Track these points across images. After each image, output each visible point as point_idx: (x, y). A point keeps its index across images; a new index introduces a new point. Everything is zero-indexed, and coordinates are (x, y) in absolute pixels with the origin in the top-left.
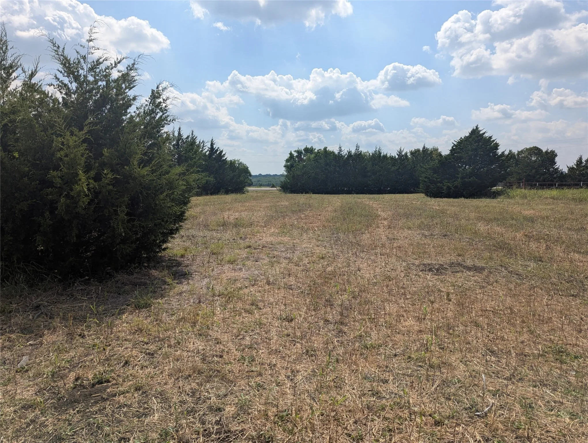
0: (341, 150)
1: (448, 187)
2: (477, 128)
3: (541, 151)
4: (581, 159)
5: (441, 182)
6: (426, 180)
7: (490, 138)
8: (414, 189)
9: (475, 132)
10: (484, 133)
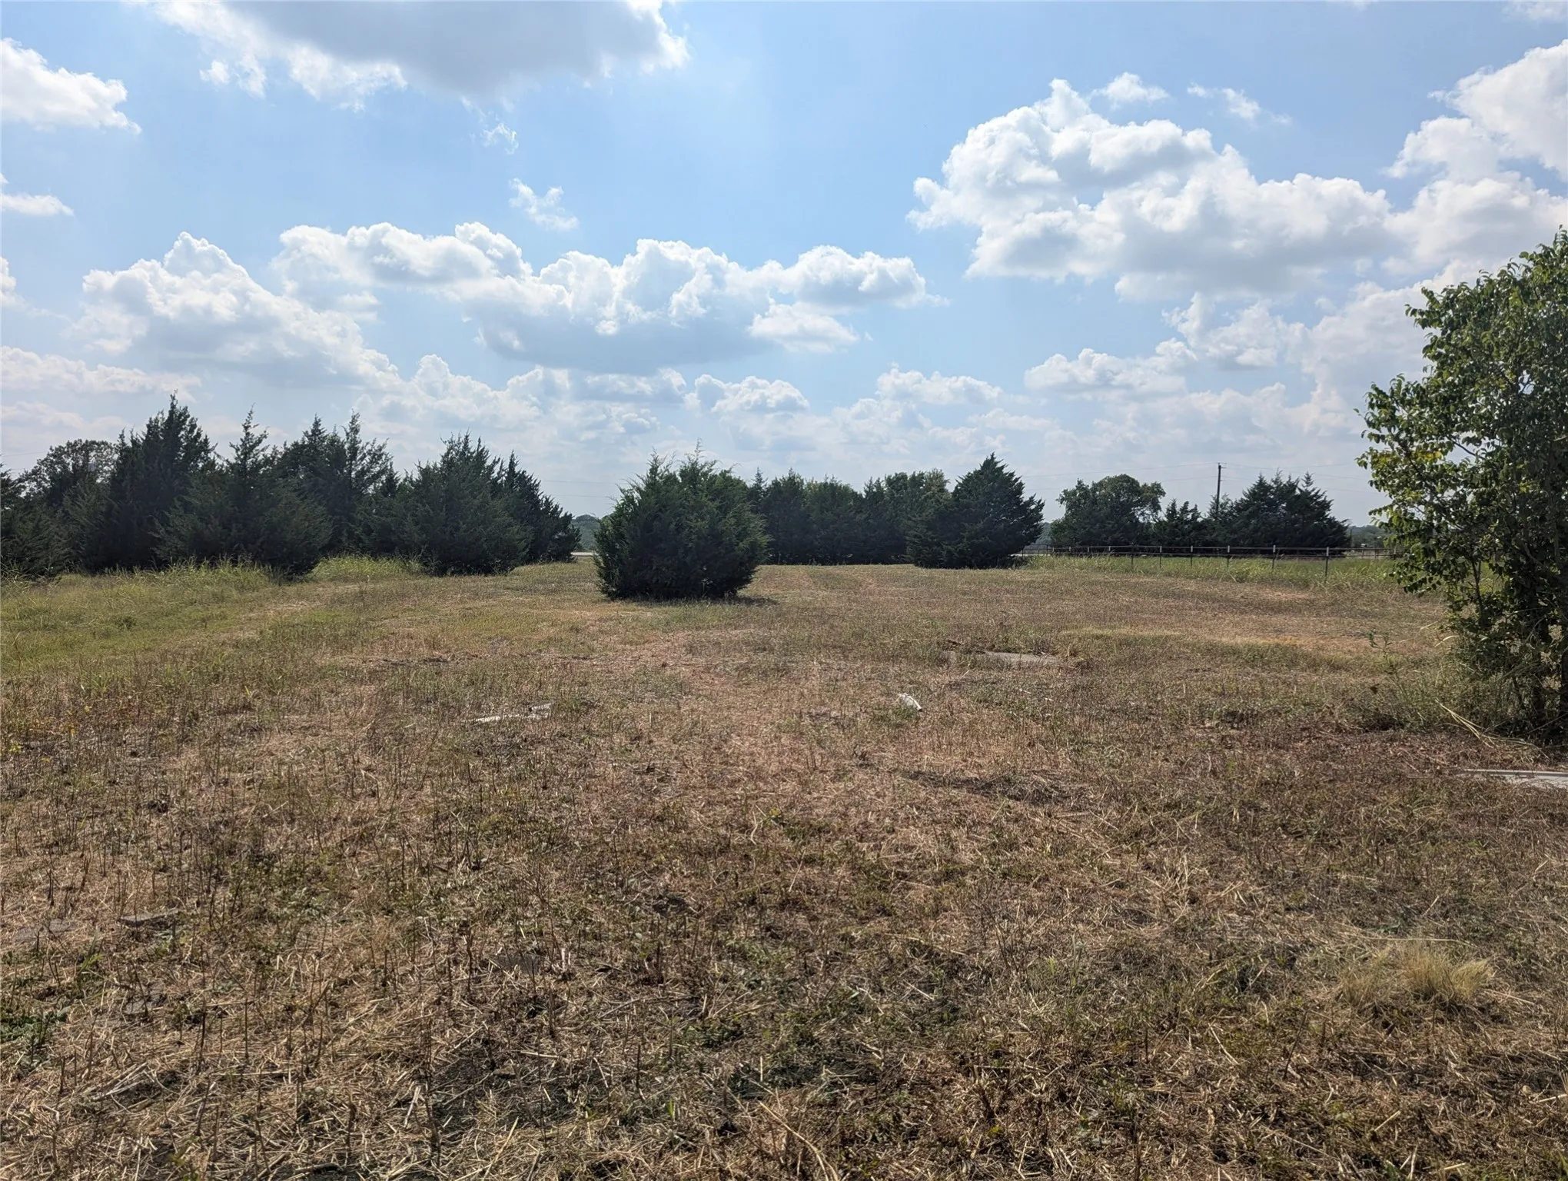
0: (760, 480)
1: (949, 552)
2: (993, 458)
3: (1138, 484)
4: (1174, 505)
5: (938, 544)
6: (916, 540)
7: (1012, 475)
8: (896, 557)
9: (990, 464)
10: (1002, 467)
